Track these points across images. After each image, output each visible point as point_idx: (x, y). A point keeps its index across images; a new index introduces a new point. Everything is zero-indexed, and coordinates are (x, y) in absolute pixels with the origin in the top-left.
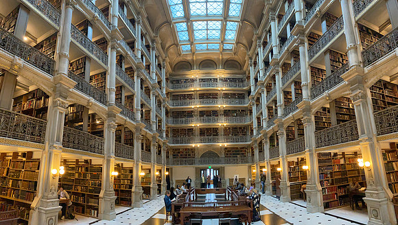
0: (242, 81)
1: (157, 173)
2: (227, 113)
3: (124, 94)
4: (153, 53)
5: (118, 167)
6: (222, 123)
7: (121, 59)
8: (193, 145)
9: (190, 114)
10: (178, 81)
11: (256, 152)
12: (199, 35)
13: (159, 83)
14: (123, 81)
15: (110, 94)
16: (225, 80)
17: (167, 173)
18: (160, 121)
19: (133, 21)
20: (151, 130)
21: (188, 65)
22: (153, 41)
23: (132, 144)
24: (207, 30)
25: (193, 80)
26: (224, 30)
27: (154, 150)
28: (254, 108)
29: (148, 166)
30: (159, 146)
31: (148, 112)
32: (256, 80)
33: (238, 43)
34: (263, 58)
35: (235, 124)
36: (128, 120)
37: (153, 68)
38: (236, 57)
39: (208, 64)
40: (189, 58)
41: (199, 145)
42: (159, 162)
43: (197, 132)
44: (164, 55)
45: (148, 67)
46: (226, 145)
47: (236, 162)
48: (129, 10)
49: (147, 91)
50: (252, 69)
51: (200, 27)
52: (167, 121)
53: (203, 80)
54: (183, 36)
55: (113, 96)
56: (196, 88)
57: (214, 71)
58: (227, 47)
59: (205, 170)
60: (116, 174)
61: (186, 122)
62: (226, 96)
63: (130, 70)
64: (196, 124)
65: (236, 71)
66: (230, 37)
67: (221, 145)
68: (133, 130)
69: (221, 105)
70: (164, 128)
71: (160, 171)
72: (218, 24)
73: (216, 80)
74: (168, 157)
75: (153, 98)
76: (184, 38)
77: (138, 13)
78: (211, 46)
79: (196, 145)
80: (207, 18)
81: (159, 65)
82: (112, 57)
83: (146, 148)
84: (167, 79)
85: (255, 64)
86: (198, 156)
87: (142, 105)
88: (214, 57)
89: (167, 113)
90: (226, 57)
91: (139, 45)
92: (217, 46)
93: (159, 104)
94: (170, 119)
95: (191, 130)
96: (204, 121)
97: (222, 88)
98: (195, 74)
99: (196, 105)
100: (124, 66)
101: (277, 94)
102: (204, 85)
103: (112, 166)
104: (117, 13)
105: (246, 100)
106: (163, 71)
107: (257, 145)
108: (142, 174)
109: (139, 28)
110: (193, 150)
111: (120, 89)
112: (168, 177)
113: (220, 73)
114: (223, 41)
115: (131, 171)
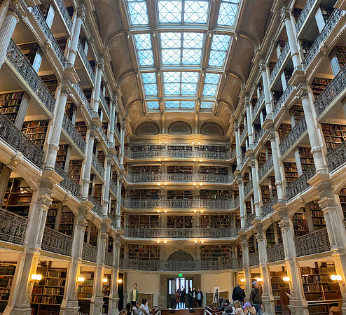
0: (224, 150)
1: (105, 280)
3: (70, 157)
4: (113, 109)
5: (43, 268)
6: (198, 209)
8: (158, 241)
9: (154, 194)
10: (140, 148)
12: (170, 90)
13: (117, 148)
14: (70, 139)
16: (202, 149)
17: (120, 281)
18: (114, 202)
19: (93, 64)
20: (100, 213)
21: (154, 127)
22: (115, 93)
24: (181, 83)
25: (160, 148)
26: (201, 84)
27: (102, 244)
28: (241, 189)
30: (111, 239)
31: (100, 186)
32: (243, 149)
33: (220, 100)
34: (252, 121)
35: (215, 210)
37: (112, 127)
38: (217, 119)
39: (180, 126)
40: (156, 118)
41: (165, 241)
42: (108, 263)
43: (164, 222)
44: (124, 113)
45: (105, 126)
46: (203, 241)
47: (216, 268)
49: (101, 157)
51: (172, 80)
52: (123, 204)
53: (173, 148)
54: (150, 90)
55: (54, 157)
56: (164, 158)
57: (188, 137)
58: (205, 105)
59: (173, 279)
60: (39, 277)
61: (150, 206)
62: (203, 170)
63: (82, 126)
64: (163, 209)
65: (217, 137)
66: (209, 93)
67: (196, 241)
69: (197, 183)
70: (118, 212)
71: (109, 277)
72: (195, 77)
73: (190, 148)
74: (122, 256)
75: (107, 168)
76: (152, 93)
77: (101, 55)
78: (185, 104)
79: (162, 240)
80: (182, 68)
81: (118, 125)
82: (61, 103)
83: (91, 240)
84: (126, 145)
85: (242, 127)
86: (164, 257)
87: (92, 176)
88: (188, 119)
89: (123, 191)
90: (203, 119)
91: (97, 95)
92: (192, 105)
93: (115, 177)
94: (127, 201)
95: (155, 218)
96: (173, 205)
97: (198, 159)
98: (163, 139)
99: (163, 182)
100: (75, 119)
101: (275, 167)
102: (174, 155)
103: (35, 265)
104: (76, 49)
105: (230, 177)
106: (123, 133)
108: (81, 279)
109: (100, 74)
110: (157, 248)
111: (64, 148)
113: (196, 139)
114: (200, 97)
115: (64, 274)
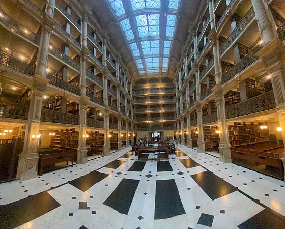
0: (172, 89)
1: (129, 135)
2: (164, 106)
3: (112, 99)
4: (125, 77)
5: (111, 133)
6: (162, 111)
7: (109, 82)
8: (147, 122)
9: (145, 107)
10: (139, 90)
11: (178, 125)
12: (149, 65)
13: (129, 92)
14: (111, 94)
15: (106, 101)
16: (163, 89)
17: (134, 135)
18: (130, 111)
19: (114, 61)
20: (125, 116)
21: (143, 81)
22: (125, 70)
23: (117, 123)
24: (153, 62)
25: (146, 89)
26: (161, 62)
27: (127, 125)
28: (177, 104)
29: (125, 132)
30: (130, 123)
31: (124, 107)
32: (178, 89)
33: (169, 69)
35: (168, 111)
36: (115, 112)
37: (126, 85)
38: (169, 77)
39: (154, 80)
40: (144, 78)
41: (150, 122)
42: (130, 130)
43: (149, 115)
44: (130, 77)
45: (123, 84)
46: (164, 121)
47: (168, 129)
48: (111, 56)
49: (123, 97)
50: (176, 83)
51: (149, 61)
52: (134, 111)
53: (151, 89)
55: (107, 102)
56: (148, 93)
57: (158, 84)
58: (164, 71)
59: (153, 133)
60: (110, 136)
61: (144, 111)
62: (164, 97)
63: (114, 87)
64: (148, 112)
65: (169, 84)
66: (165, 66)
67: (161, 121)
68: (117, 116)
69: (161, 102)
70: (132, 114)
71: (131, 134)
72: (158, 59)
73: (158, 89)
74: (134, 128)
75: (126, 100)
76: (141, 67)
77: (116, 57)
78: (155, 71)
79: (149, 122)
80: (153, 56)
81: (129, 83)
82: (105, 82)
83: (124, 124)
84: (133, 89)
86: (150, 127)
87: (121, 104)
88: (156, 77)
89: (133, 107)
90: (164, 76)
91: (118, 74)
92: (157, 71)
93: (129, 103)
94: (135, 110)
95: (146, 115)
96: (152, 110)
97: (162, 93)
98: (147, 86)
99: (148, 103)
100: (111, 85)
102: (152, 92)
103: (109, 133)
104: (106, 59)
105: (174, 99)
106: (131, 85)
107: (178, 122)
108: (122, 136)
109: (118, 65)
110: (147, 124)
111: (110, 97)
112: (135, 138)
113: (161, 85)
114: (161, 68)
115: (117, 135)
